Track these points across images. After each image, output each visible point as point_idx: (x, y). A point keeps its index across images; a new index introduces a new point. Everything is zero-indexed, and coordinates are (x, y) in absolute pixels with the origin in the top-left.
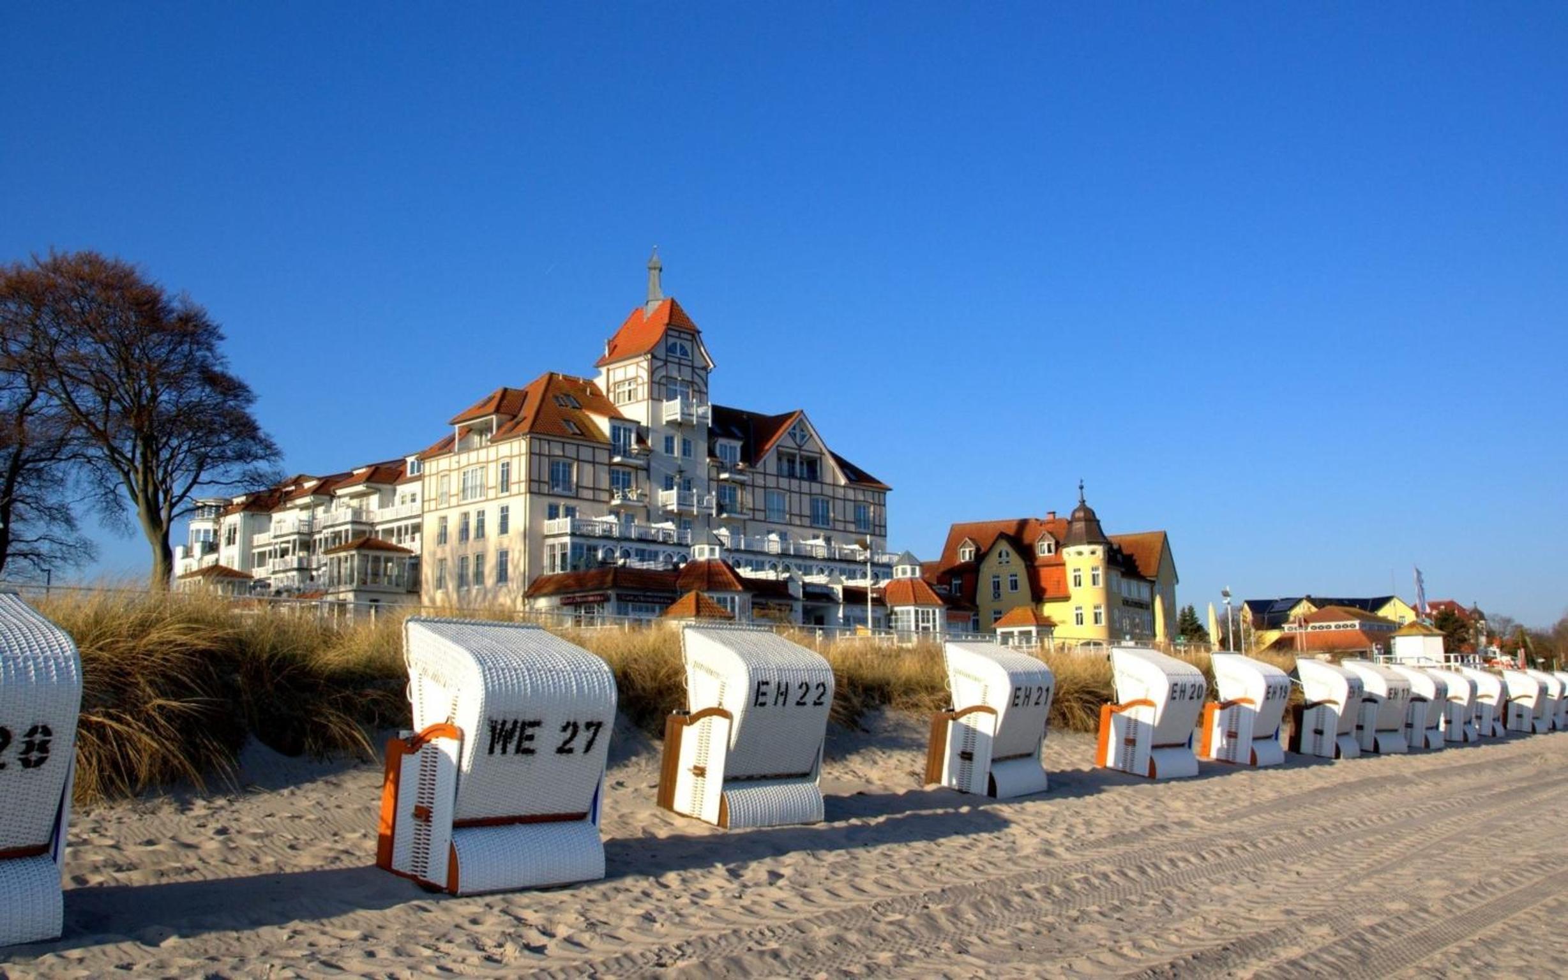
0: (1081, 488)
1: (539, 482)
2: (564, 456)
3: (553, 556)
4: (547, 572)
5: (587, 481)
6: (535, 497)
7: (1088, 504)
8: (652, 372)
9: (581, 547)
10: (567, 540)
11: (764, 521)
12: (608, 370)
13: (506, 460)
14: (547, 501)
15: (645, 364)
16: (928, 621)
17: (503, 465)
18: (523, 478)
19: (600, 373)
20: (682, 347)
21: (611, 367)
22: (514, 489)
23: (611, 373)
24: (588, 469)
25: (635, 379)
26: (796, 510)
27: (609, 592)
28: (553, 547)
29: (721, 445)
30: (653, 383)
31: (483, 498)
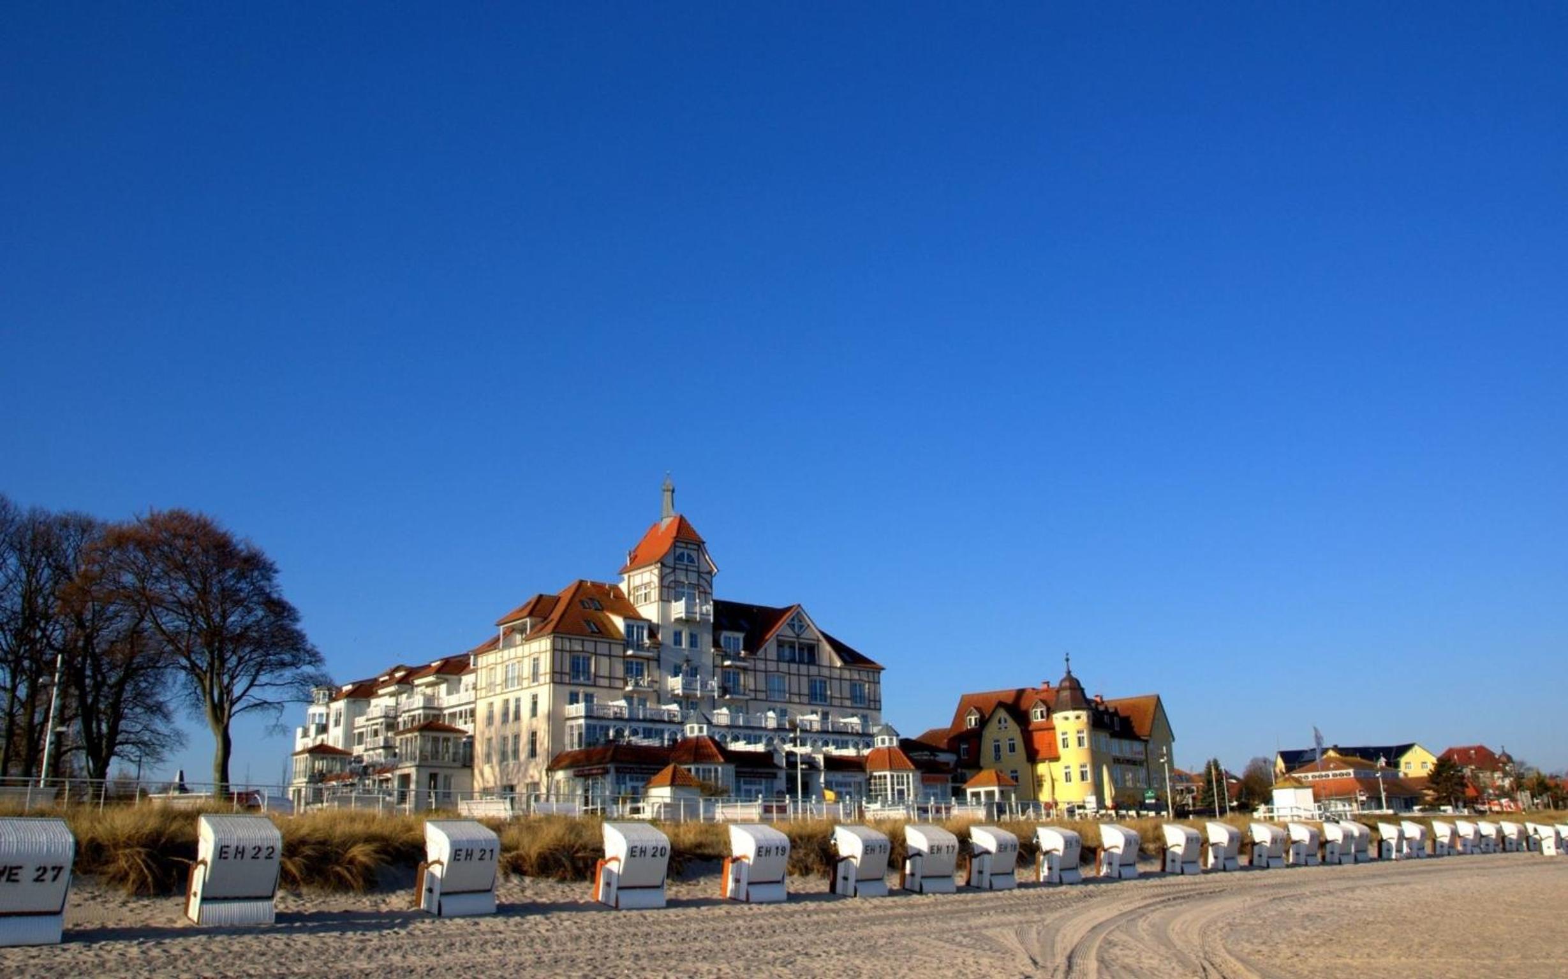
0: (1067, 660)
1: (562, 673)
2: (583, 651)
3: (572, 735)
4: (568, 749)
5: (604, 671)
6: (559, 687)
7: (1074, 675)
8: (662, 578)
9: (595, 727)
10: (582, 721)
11: (766, 700)
12: (629, 577)
13: (536, 656)
14: (567, 689)
15: (656, 571)
16: (903, 784)
17: (534, 660)
18: (548, 670)
19: (623, 579)
20: (689, 556)
21: (631, 574)
22: (542, 679)
23: (632, 578)
24: (605, 661)
25: (649, 584)
26: (795, 690)
27: (609, 766)
28: (572, 727)
29: (726, 638)
30: (662, 586)
31: (520, 687)
